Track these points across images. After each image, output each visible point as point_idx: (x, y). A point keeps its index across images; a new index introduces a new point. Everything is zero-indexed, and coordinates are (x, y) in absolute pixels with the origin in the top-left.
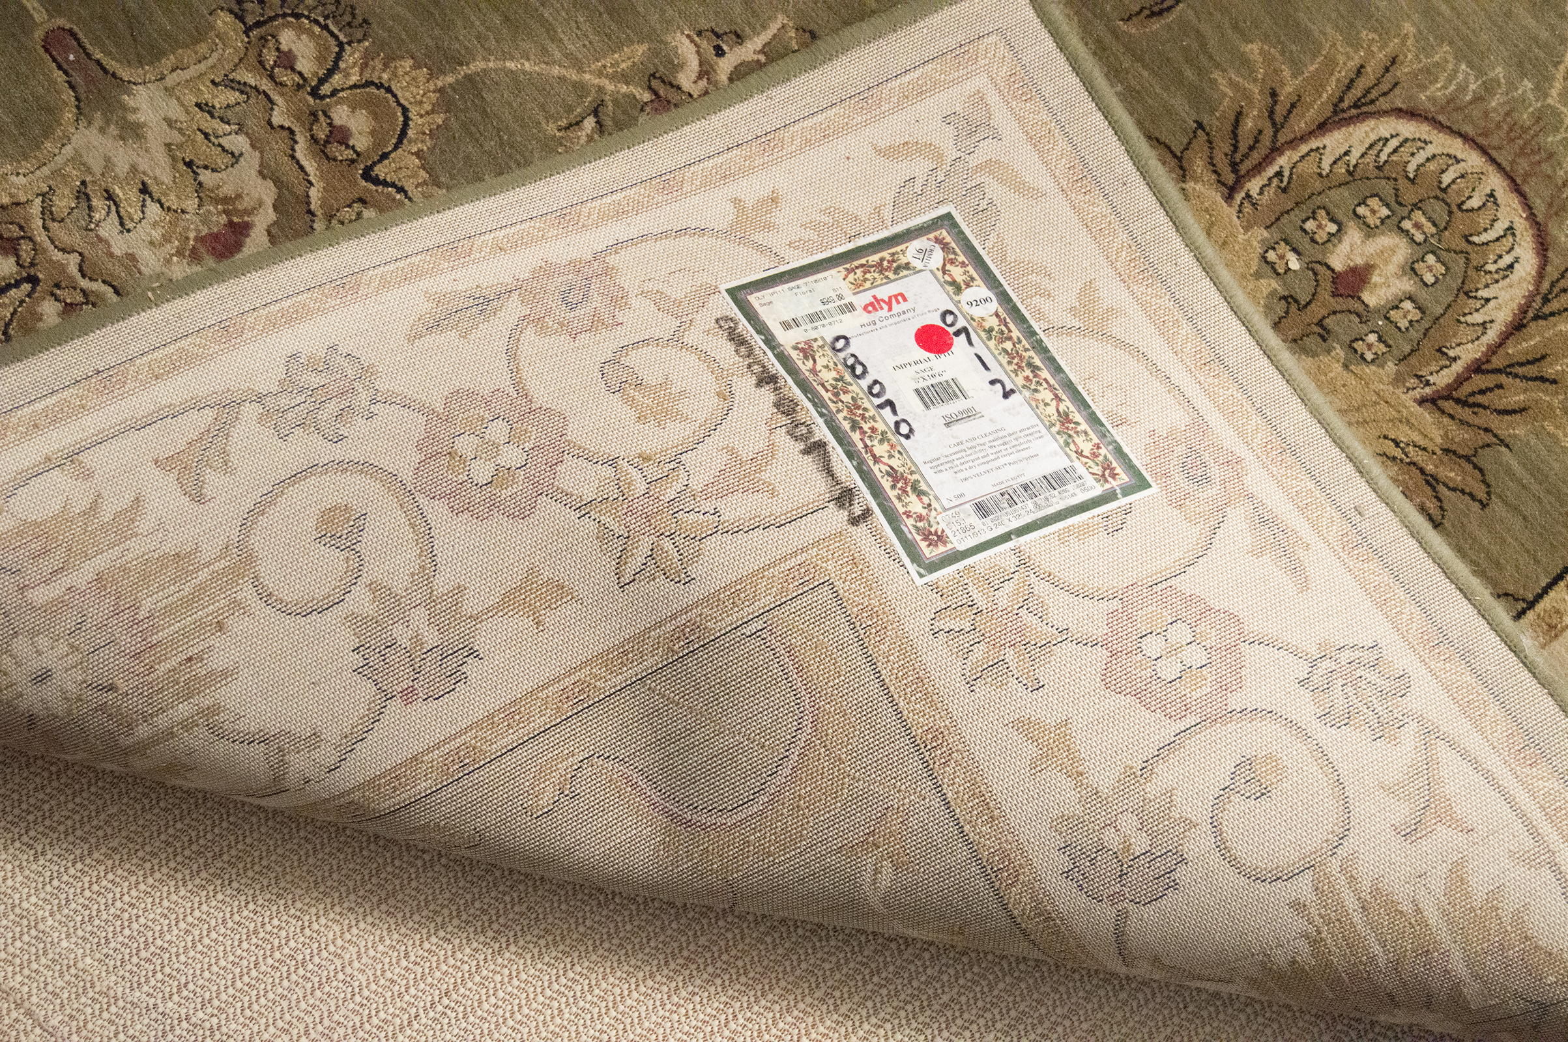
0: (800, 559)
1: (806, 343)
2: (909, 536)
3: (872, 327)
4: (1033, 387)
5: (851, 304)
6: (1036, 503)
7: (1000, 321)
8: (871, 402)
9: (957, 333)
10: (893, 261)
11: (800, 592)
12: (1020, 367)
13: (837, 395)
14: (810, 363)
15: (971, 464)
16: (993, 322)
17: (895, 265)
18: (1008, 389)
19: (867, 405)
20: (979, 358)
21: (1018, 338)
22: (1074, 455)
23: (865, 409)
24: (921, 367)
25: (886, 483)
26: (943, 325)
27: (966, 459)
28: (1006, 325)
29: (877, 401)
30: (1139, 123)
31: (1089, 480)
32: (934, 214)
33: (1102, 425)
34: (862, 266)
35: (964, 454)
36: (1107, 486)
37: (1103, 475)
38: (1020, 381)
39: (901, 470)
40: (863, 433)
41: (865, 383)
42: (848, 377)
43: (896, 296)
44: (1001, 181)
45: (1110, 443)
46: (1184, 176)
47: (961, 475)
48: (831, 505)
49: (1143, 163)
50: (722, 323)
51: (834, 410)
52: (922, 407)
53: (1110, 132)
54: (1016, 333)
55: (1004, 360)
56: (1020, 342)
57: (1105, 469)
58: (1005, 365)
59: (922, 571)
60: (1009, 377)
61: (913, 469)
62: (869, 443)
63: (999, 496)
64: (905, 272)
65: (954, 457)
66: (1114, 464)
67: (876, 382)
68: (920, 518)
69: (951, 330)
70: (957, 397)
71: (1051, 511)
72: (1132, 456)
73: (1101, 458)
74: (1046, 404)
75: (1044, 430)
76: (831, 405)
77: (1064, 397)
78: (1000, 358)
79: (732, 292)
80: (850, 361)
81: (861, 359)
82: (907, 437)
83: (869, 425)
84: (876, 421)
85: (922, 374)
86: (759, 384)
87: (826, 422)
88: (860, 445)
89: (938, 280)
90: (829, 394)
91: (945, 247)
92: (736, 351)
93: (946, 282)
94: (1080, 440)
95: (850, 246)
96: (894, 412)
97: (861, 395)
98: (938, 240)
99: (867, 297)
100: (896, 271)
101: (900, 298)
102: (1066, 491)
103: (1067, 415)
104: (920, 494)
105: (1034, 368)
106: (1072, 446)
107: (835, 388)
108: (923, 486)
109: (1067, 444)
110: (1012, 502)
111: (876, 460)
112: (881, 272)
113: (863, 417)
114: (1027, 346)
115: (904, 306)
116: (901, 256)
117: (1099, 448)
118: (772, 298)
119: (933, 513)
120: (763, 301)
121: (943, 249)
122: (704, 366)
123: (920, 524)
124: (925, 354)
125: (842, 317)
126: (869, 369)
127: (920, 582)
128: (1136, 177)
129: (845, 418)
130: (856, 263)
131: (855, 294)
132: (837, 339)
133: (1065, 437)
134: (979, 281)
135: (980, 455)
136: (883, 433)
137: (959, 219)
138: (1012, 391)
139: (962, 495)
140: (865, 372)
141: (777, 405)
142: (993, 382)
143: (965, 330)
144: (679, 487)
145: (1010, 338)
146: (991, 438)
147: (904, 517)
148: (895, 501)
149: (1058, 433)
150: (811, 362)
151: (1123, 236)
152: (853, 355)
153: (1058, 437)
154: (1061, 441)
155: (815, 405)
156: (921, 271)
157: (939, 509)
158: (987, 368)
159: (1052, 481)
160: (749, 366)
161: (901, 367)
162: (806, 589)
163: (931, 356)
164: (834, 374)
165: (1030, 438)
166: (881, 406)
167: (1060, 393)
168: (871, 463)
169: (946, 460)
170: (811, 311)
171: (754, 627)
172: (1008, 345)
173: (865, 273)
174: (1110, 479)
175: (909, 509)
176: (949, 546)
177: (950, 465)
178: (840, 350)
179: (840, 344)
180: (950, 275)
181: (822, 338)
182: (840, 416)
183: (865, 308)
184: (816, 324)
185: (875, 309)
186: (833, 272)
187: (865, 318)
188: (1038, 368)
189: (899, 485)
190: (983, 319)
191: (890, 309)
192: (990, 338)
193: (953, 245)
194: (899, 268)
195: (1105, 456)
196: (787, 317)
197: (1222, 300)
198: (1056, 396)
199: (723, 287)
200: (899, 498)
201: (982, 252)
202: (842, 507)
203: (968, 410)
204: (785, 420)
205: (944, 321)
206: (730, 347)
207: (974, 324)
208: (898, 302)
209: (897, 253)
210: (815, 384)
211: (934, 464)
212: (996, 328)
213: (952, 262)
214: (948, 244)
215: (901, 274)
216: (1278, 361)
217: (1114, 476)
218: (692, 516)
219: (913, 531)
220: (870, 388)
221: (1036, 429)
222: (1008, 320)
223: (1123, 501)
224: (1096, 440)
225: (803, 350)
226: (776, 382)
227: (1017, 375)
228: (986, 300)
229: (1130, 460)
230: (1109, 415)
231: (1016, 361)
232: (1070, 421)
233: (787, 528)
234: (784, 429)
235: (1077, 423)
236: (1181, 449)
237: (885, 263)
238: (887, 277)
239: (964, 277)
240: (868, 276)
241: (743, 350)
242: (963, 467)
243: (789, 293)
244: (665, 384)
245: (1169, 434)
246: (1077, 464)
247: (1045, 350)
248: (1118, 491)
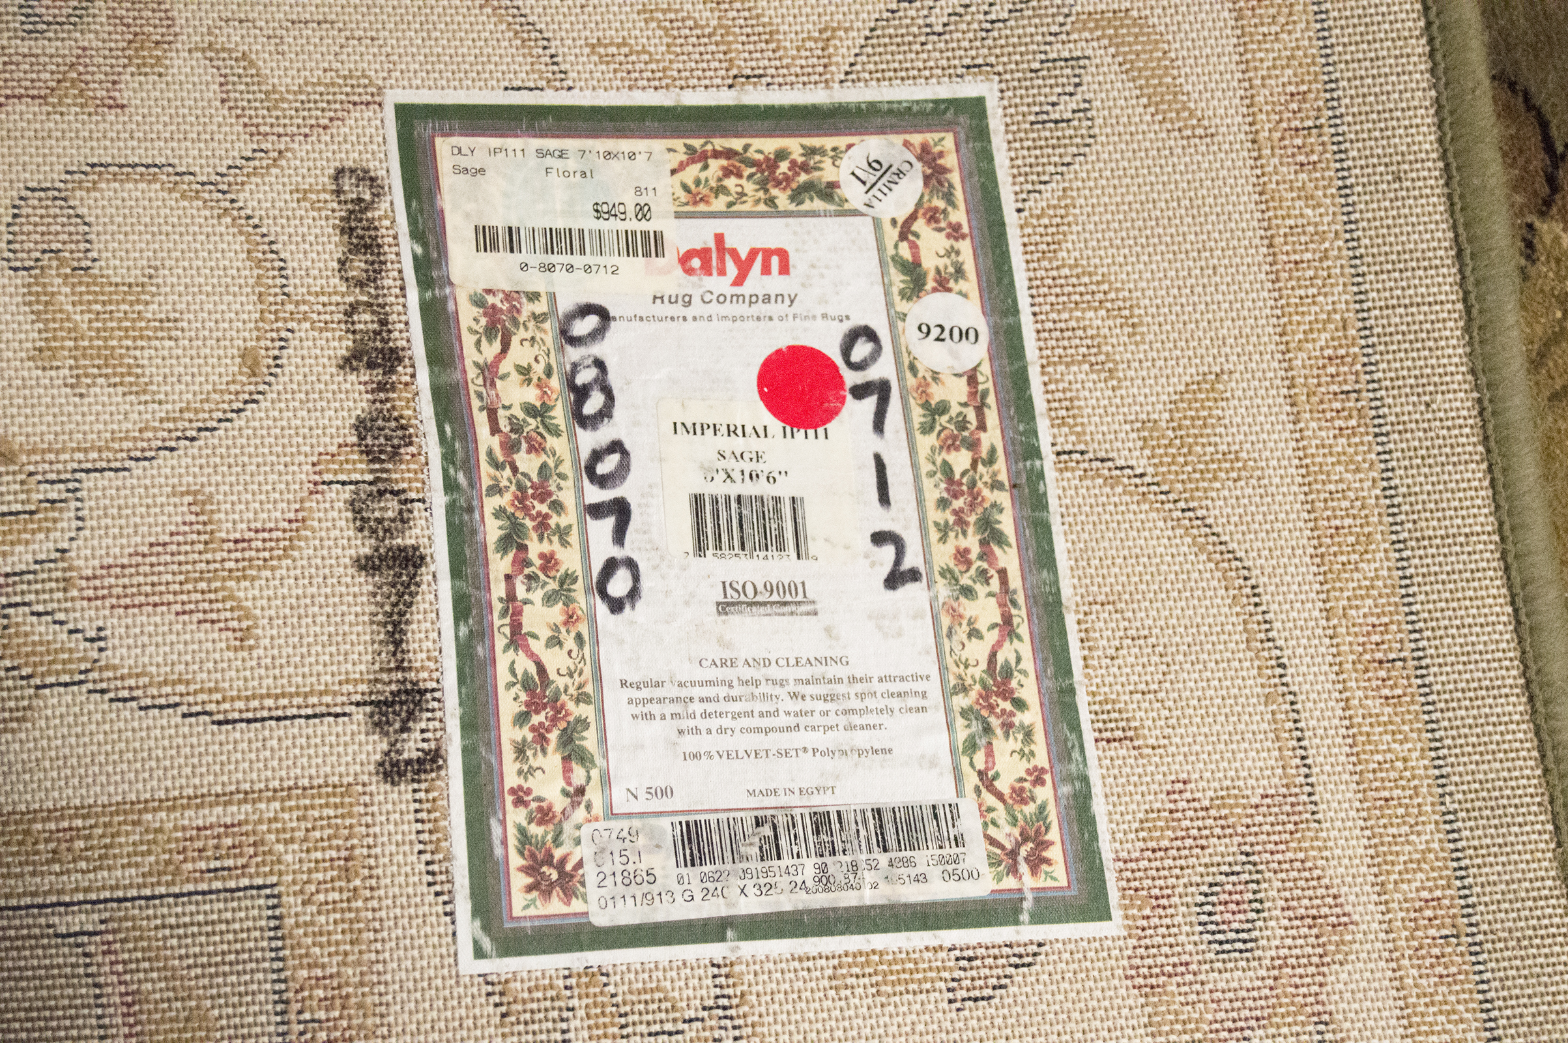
0: (234, 813)
1: (508, 296)
2: (498, 851)
3: (678, 310)
4: (965, 580)
5: (658, 237)
6: (823, 869)
7: (973, 394)
8: (580, 492)
9: (860, 392)
10: (805, 168)
11: (204, 886)
12: (961, 522)
13: (510, 447)
14: (491, 350)
15: (727, 722)
16: (955, 392)
17: (803, 178)
18: (907, 564)
19: (567, 497)
20: (880, 466)
21: (993, 451)
22: (972, 780)
23: (557, 506)
24: (738, 444)
25: (509, 703)
26: (839, 360)
27: (722, 707)
28: (980, 411)
29: (595, 495)
30: (1494, 48)
31: (976, 854)
32: (945, 91)
33: (1076, 727)
34: (729, 154)
35: (723, 691)
36: (1010, 882)
37: (1013, 854)
38: (943, 555)
39: (561, 682)
40: (522, 562)
41: (588, 440)
42: (559, 415)
43: (768, 253)
44: (1129, 69)
45: (1069, 779)
46: (1548, 203)
47: (690, 743)
48: (359, 714)
49: (1461, 144)
50: (347, 183)
51: (486, 482)
52: (689, 544)
53: (1420, 47)
54: (992, 437)
55: (934, 491)
56: (991, 460)
57: (1025, 838)
58: (930, 504)
59: (486, 943)
60: (924, 534)
61: (589, 689)
62: (521, 591)
63: (749, 822)
64: (818, 204)
65: (697, 692)
66: (1054, 835)
67: (616, 446)
68: (544, 815)
69: (851, 378)
70: (781, 547)
71: (848, 899)
72: (1103, 827)
73: (1030, 809)
74: (974, 633)
75: (934, 688)
76: (485, 468)
77: (1023, 630)
78: (928, 483)
79: (405, 113)
80: (585, 376)
81: (613, 379)
82: (616, 606)
83: (545, 547)
84: (564, 543)
85: (730, 464)
86: (348, 363)
87: (451, 509)
88: (498, 590)
89: (881, 248)
90: (495, 442)
91: (935, 176)
92: (342, 263)
93: (897, 260)
94: (1004, 747)
95: (726, 98)
96: (619, 535)
97: (566, 468)
98: (926, 155)
99: (700, 234)
100: (796, 197)
101: (775, 260)
102: (909, 863)
103: (1008, 673)
104: (573, 754)
105: (991, 535)
106: (980, 759)
107: (517, 428)
108: (589, 741)
109: (971, 746)
110: (772, 850)
111: (518, 638)
112: (763, 185)
113: (542, 525)
114: (1003, 477)
115: (775, 283)
116: (827, 163)
117: (1039, 781)
118: (489, 162)
119: (580, 814)
120: (464, 162)
121: (927, 179)
122: (249, 274)
123: (535, 830)
124: (766, 418)
125: (624, 262)
126: (617, 411)
127: (469, 965)
128: (1431, 172)
129: (499, 513)
130: (719, 143)
131: (678, 215)
132: (586, 310)
133: (976, 727)
134: (970, 284)
135: (759, 707)
136: (568, 579)
137: (996, 122)
138: (914, 575)
139: (668, 792)
140: (605, 413)
141: (362, 427)
142: (879, 538)
143: (882, 390)
144: (43, 547)
145: (973, 445)
146: (805, 673)
147: (509, 799)
148: (508, 753)
149: (964, 713)
150: (497, 346)
151: (1340, 296)
152: (600, 364)
153: (960, 722)
154: (962, 735)
155: (448, 457)
156: (855, 213)
157: (597, 809)
158: (884, 498)
159: (889, 827)
160: (353, 308)
161: (694, 429)
162: (218, 885)
163: (775, 425)
164: (531, 395)
165: (895, 703)
166: (596, 511)
167: (1020, 616)
168: (500, 642)
169: (676, 692)
170: (560, 224)
171: (77, 921)
172: (961, 460)
173: (727, 172)
174: (1024, 868)
175: (531, 783)
176: (577, 906)
177: (677, 708)
178: (574, 341)
179: (584, 326)
180: (914, 247)
181: (552, 297)
182: (491, 504)
183: (685, 259)
184: (555, 259)
185: (706, 269)
186: (658, 145)
187: (673, 280)
188: (1000, 539)
189: (536, 719)
190: (935, 376)
191: (739, 281)
192: (927, 429)
193: (955, 178)
194: (809, 188)
195: (1042, 808)
196: (498, 220)
197: (1490, 525)
198: (1007, 620)
199: (395, 96)
200: (520, 750)
201: (1011, 218)
202: (379, 725)
203: (791, 588)
204: (361, 471)
205: (846, 351)
206: (333, 246)
207: (911, 381)
208: (766, 270)
209: (821, 151)
210: (476, 403)
211: (645, 693)
212: (955, 410)
213: (933, 217)
214: (944, 170)
215: (807, 206)
216: (1548, 717)
217: (1037, 862)
218: (42, 629)
219: (512, 842)
220: (597, 456)
221: (919, 686)
222: (991, 400)
223: (1027, 933)
224: (1042, 759)
225: (492, 313)
226: (392, 371)
227: (943, 539)
228: (964, 335)
229: (1094, 837)
230: (1104, 708)
231: (958, 504)
232: (1006, 694)
233: (238, 733)
234: (347, 493)
235: (1020, 704)
236: (1224, 849)
237: (784, 166)
238: (771, 201)
239: (942, 263)
240: (731, 182)
241: (358, 265)
242: (703, 724)
243: (533, 161)
244: (137, 291)
245: (1219, 800)
246: (968, 807)
247: (1039, 502)
248: (1027, 905)
